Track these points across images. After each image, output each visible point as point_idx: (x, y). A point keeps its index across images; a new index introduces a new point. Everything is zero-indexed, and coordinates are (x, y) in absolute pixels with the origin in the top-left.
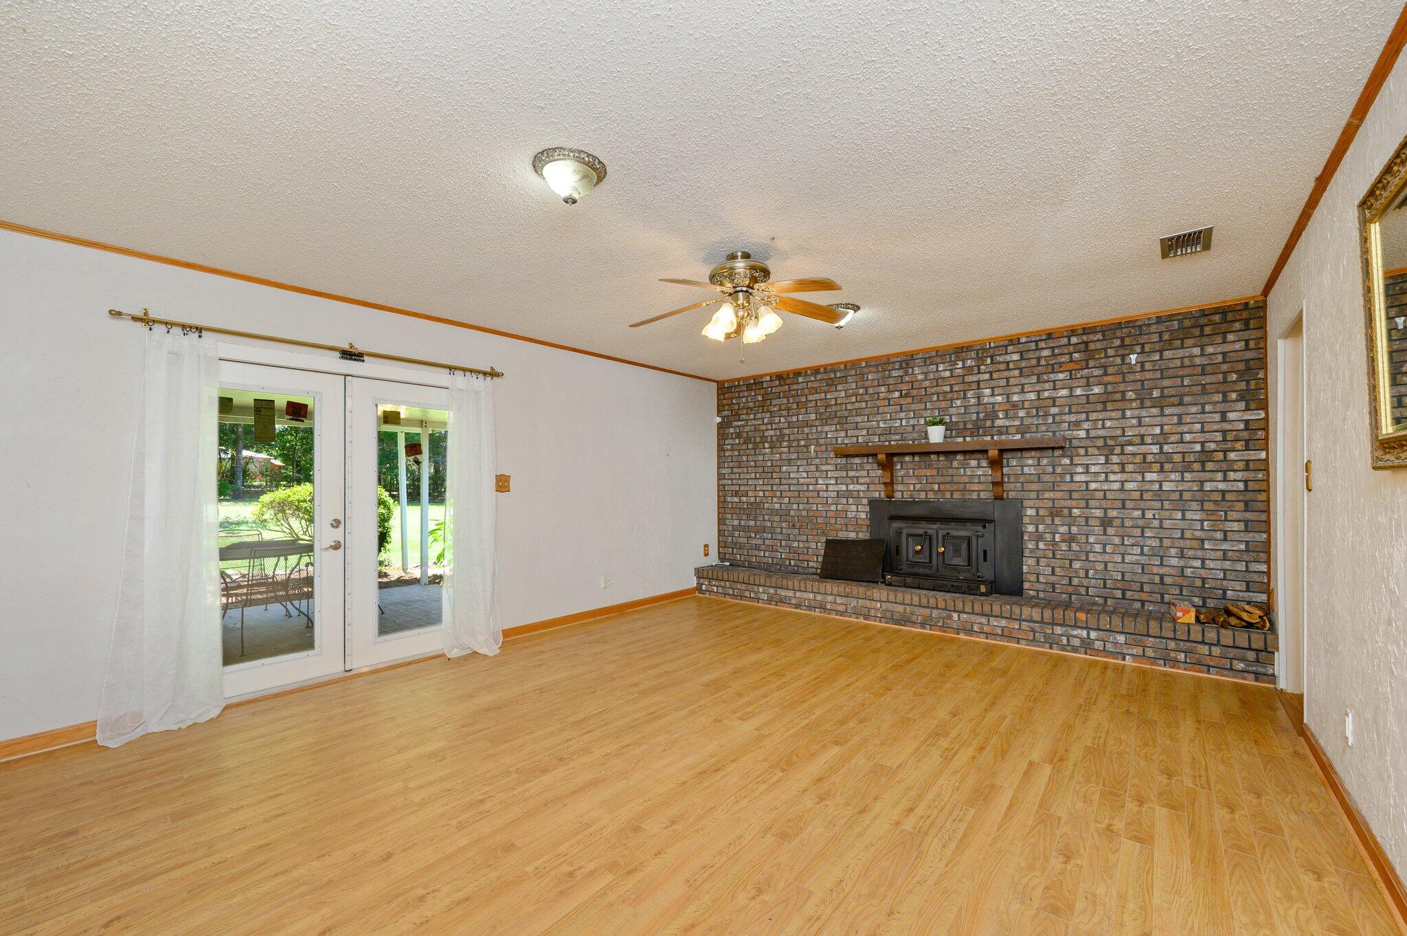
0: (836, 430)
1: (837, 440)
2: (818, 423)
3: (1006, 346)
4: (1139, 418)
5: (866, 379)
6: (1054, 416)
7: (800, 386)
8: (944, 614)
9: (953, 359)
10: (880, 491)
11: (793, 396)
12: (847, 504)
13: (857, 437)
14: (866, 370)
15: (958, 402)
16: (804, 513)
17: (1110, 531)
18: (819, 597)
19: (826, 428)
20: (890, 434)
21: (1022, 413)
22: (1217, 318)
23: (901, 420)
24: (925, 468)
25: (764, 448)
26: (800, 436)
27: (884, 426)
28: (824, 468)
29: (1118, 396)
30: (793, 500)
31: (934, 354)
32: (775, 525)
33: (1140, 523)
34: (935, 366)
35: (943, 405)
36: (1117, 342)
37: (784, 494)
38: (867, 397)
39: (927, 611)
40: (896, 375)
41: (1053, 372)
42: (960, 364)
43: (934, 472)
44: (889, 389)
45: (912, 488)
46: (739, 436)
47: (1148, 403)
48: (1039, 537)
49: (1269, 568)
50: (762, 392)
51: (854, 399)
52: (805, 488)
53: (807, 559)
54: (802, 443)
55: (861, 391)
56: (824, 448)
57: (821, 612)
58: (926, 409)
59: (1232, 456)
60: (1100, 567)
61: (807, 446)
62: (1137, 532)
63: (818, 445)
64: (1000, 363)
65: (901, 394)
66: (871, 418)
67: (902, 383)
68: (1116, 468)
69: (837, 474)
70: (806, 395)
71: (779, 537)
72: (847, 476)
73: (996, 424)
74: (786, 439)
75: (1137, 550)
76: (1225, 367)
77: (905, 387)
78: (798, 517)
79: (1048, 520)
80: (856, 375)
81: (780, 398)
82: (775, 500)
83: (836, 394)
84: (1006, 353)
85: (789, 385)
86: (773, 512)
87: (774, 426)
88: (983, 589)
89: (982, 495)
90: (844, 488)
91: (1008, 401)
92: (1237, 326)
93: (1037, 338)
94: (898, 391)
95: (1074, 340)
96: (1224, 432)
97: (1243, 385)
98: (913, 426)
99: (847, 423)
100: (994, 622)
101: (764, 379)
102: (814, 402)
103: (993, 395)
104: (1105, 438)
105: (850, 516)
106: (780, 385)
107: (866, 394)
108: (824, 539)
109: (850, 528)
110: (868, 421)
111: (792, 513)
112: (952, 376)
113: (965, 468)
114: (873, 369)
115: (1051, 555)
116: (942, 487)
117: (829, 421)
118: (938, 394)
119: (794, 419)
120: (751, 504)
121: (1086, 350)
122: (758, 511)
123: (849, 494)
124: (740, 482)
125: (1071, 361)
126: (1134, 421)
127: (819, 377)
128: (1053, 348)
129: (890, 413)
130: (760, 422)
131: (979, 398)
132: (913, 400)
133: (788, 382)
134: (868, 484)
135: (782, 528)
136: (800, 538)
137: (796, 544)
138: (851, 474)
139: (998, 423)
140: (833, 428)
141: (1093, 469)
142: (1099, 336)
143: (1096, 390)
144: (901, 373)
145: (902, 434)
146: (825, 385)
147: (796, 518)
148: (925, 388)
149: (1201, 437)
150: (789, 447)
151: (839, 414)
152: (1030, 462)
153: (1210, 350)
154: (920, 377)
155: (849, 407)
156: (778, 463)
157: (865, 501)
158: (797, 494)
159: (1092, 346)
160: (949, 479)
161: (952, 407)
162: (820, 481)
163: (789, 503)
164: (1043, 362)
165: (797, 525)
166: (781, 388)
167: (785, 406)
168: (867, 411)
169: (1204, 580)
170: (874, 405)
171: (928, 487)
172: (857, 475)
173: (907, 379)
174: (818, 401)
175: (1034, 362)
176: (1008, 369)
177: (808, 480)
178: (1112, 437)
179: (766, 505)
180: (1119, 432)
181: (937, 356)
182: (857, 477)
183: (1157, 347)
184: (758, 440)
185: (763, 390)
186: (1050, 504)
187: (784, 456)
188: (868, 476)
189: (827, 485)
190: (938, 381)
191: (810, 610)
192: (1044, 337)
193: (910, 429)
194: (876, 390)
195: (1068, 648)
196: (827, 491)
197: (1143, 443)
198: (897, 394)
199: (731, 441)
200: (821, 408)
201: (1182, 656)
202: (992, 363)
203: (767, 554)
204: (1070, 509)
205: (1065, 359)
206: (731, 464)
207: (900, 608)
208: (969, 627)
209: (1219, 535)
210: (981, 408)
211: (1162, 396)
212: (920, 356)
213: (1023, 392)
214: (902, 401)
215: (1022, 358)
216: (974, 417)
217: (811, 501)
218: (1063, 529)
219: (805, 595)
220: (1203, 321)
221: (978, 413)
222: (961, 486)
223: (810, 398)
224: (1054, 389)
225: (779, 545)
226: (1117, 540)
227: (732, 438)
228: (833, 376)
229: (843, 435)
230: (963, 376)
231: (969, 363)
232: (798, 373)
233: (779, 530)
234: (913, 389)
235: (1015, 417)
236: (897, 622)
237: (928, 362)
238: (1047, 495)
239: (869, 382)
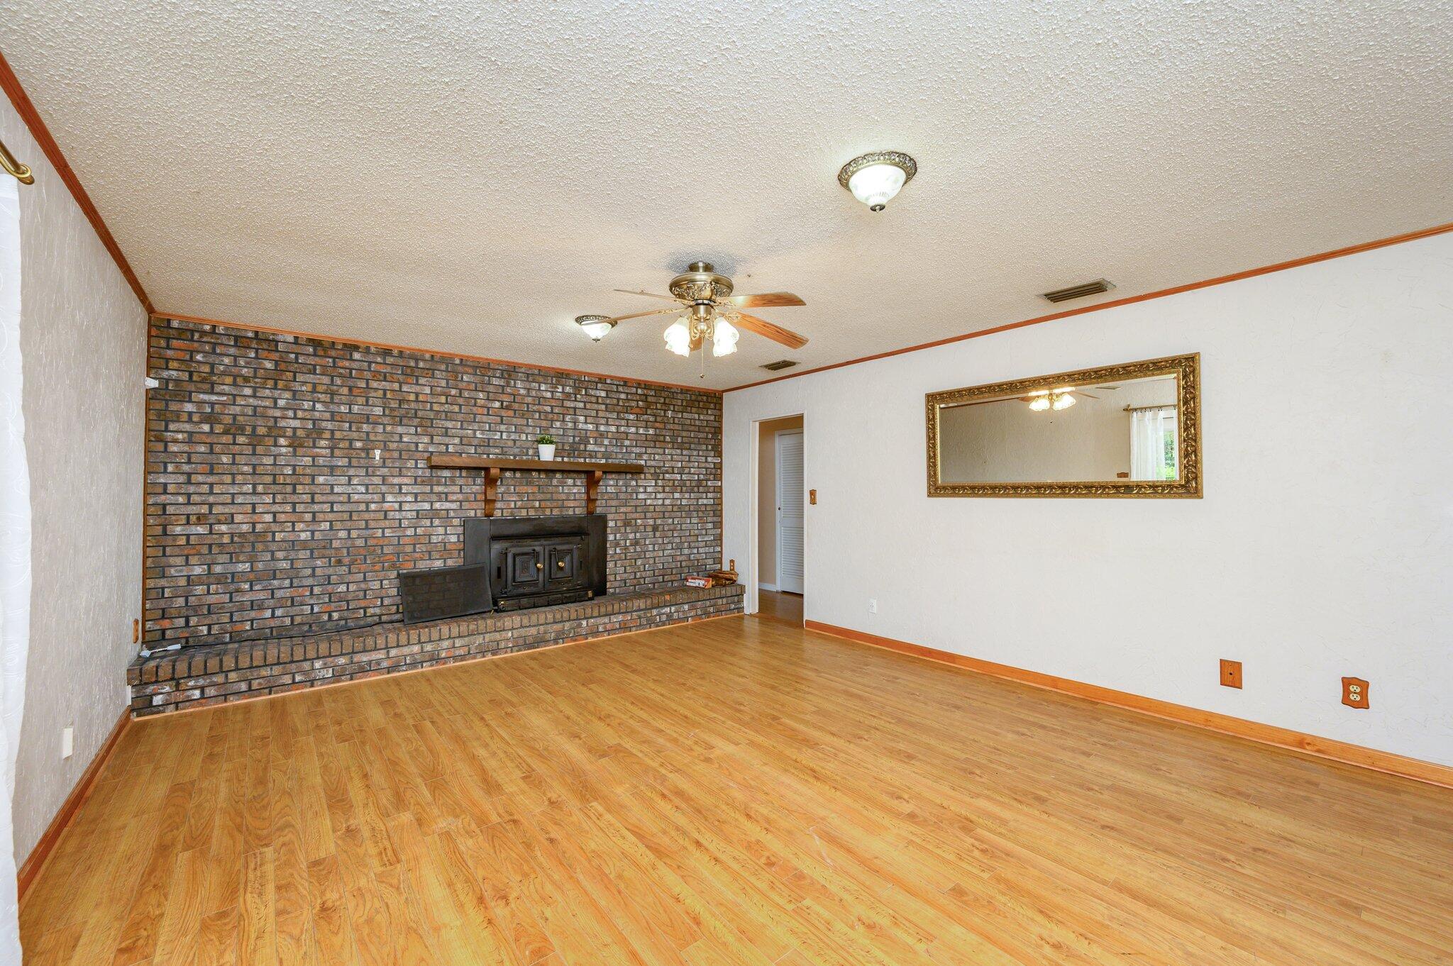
0: (416, 434)
1: (417, 446)
2: (386, 420)
3: (597, 383)
4: (672, 455)
5: (460, 379)
6: (627, 447)
7: (355, 365)
8: (575, 624)
9: (554, 382)
10: (476, 510)
11: (341, 376)
12: (432, 526)
13: (447, 445)
14: (460, 369)
15: (558, 424)
16: (360, 542)
17: (658, 534)
18: (429, 647)
19: (400, 429)
20: (489, 446)
21: (606, 442)
22: (705, 398)
23: (502, 432)
24: (527, 485)
25: (276, 445)
26: (355, 435)
27: (481, 436)
28: (396, 481)
29: (662, 438)
30: (338, 525)
31: (536, 372)
32: (299, 564)
33: (672, 527)
34: (537, 385)
35: (544, 424)
36: (662, 400)
37: (320, 517)
38: (461, 401)
39: (558, 627)
40: (497, 383)
41: (627, 413)
42: (560, 389)
43: (536, 489)
44: (488, 397)
45: (513, 506)
46: (210, 419)
47: (676, 446)
48: (617, 545)
49: (722, 549)
50: (276, 356)
51: (443, 399)
52: (363, 507)
53: (363, 605)
54: (359, 444)
55: (453, 392)
56: (396, 455)
57: (432, 666)
58: (527, 425)
59: (709, 483)
60: (651, 561)
61: (367, 450)
62: (670, 534)
63: (385, 449)
64: (592, 396)
65: (502, 404)
66: (465, 425)
67: (503, 393)
68: (660, 489)
69: (416, 489)
70: (367, 380)
71: (310, 581)
72: (432, 492)
73: (588, 449)
74: (327, 435)
75: (670, 546)
76: (707, 429)
77: (506, 398)
78: (348, 548)
79: (622, 530)
80: (447, 371)
81: (315, 373)
82: (299, 526)
83: (418, 389)
84: (596, 389)
85: (334, 359)
86: (294, 545)
87: (300, 414)
88: (590, 594)
89: (578, 511)
90: (427, 506)
91: (597, 430)
92: (712, 406)
93: (618, 383)
94: (498, 401)
95: (640, 391)
96: (706, 468)
97: (713, 442)
98: (514, 441)
99: (432, 427)
100: (614, 619)
101: (280, 338)
102: (381, 392)
103: (586, 423)
104: (655, 467)
105: (435, 541)
106: (315, 355)
107: (460, 396)
108: (394, 574)
109: (435, 555)
110: (461, 429)
111: (336, 544)
112: (552, 398)
113: (563, 487)
114: (471, 371)
115: (624, 558)
116: (543, 504)
117: (405, 421)
118: (540, 412)
119: (344, 409)
120: (242, 535)
121: (646, 401)
122: (260, 547)
123: (433, 514)
124: (211, 499)
125: (638, 407)
126: (669, 457)
127: (390, 360)
128: (627, 394)
129: (490, 424)
130: (267, 403)
131: (575, 423)
132: (515, 414)
133: (333, 353)
134: (461, 502)
135: (314, 569)
136: (350, 578)
137: (343, 588)
138: (436, 489)
139: (590, 447)
140: (412, 430)
141: (649, 489)
142: (653, 393)
143: (651, 432)
144: (502, 382)
145: (502, 447)
146: (400, 372)
147: (345, 551)
148: (528, 404)
149: (697, 471)
150: (332, 449)
151: (420, 414)
152: (611, 483)
153: (702, 417)
154: (522, 392)
155: (436, 407)
156: (308, 471)
157: (456, 522)
158: (346, 516)
159: (650, 399)
160: (549, 496)
161: (552, 427)
162: (389, 498)
163: (331, 529)
164: (621, 403)
165: (346, 560)
166: (317, 359)
167: (325, 387)
168: (460, 417)
169: (698, 560)
170: (469, 412)
171: (530, 504)
172: (446, 490)
173: (509, 390)
174: (388, 392)
175: (615, 401)
176: (597, 403)
177: (369, 497)
178: (659, 468)
179: (278, 537)
180: (662, 464)
181: (539, 375)
182: (446, 494)
183: (681, 409)
184: (261, 431)
185: (278, 354)
186: (623, 517)
187: (321, 461)
188: (461, 492)
189: (401, 503)
190: (540, 400)
191: (416, 667)
192: (622, 383)
193: (510, 443)
194: (473, 394)
195: (660, 624)
196: (400, 510)
197: (673, 473)
198: (497, 404)
199: (188, 427)
200: (392, 402)
201: (712, 609)
202: (586, 394)
203: (279, 612)
204: (636, 519)
205: (634, 404)
206: (186, 468)
207: (533, 631)
208: (595, 630)
209: (704, 532)
210: (577, 433)
211: (682, 442)
212: (523, 370)
213: (607, 424)
214: (503, 413)
215: (607, 397)
216: (571, 440)
217: (372, 524)
218: (632, 536)
219: (406, 650)
220: (700, 398)
221: (574, 437)
222: (560, 503)
223: (374, 384)
224: (627, 426)
225: (308, 593)
226: (660, 541)
227: (190, 420)
228: (412, 364)
229: (426, 441)
230: (563, 400)
231: (568, 389)
232: (352, 347)
233: (309, 571)
234: (514, 402)
235: (602, 444)
236: (530, 646)
237: (530, 379)
238: (623, 509)
239: (464, 384)
